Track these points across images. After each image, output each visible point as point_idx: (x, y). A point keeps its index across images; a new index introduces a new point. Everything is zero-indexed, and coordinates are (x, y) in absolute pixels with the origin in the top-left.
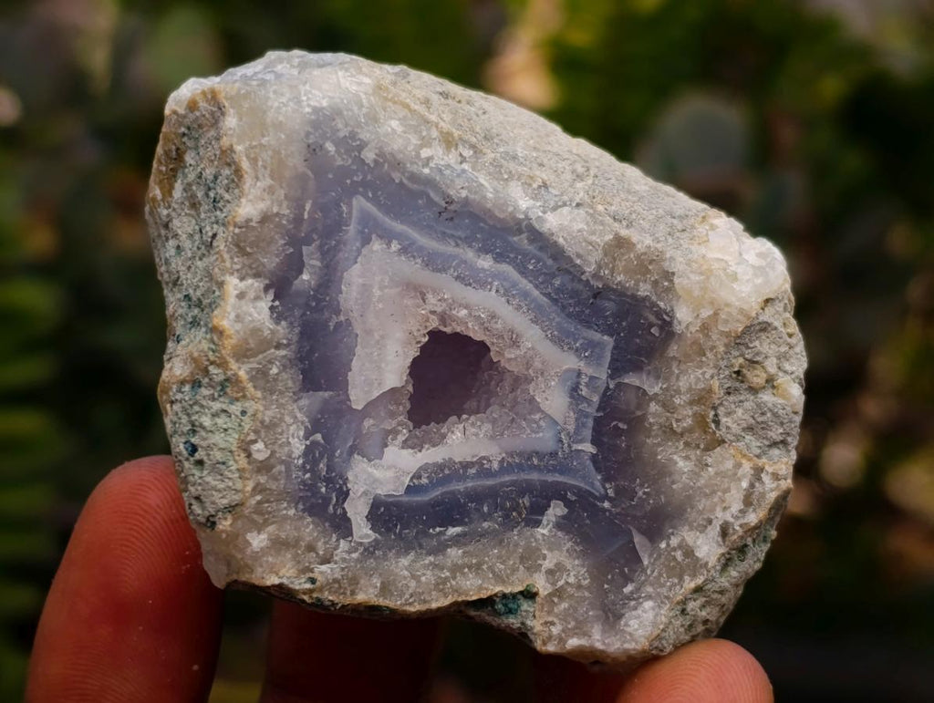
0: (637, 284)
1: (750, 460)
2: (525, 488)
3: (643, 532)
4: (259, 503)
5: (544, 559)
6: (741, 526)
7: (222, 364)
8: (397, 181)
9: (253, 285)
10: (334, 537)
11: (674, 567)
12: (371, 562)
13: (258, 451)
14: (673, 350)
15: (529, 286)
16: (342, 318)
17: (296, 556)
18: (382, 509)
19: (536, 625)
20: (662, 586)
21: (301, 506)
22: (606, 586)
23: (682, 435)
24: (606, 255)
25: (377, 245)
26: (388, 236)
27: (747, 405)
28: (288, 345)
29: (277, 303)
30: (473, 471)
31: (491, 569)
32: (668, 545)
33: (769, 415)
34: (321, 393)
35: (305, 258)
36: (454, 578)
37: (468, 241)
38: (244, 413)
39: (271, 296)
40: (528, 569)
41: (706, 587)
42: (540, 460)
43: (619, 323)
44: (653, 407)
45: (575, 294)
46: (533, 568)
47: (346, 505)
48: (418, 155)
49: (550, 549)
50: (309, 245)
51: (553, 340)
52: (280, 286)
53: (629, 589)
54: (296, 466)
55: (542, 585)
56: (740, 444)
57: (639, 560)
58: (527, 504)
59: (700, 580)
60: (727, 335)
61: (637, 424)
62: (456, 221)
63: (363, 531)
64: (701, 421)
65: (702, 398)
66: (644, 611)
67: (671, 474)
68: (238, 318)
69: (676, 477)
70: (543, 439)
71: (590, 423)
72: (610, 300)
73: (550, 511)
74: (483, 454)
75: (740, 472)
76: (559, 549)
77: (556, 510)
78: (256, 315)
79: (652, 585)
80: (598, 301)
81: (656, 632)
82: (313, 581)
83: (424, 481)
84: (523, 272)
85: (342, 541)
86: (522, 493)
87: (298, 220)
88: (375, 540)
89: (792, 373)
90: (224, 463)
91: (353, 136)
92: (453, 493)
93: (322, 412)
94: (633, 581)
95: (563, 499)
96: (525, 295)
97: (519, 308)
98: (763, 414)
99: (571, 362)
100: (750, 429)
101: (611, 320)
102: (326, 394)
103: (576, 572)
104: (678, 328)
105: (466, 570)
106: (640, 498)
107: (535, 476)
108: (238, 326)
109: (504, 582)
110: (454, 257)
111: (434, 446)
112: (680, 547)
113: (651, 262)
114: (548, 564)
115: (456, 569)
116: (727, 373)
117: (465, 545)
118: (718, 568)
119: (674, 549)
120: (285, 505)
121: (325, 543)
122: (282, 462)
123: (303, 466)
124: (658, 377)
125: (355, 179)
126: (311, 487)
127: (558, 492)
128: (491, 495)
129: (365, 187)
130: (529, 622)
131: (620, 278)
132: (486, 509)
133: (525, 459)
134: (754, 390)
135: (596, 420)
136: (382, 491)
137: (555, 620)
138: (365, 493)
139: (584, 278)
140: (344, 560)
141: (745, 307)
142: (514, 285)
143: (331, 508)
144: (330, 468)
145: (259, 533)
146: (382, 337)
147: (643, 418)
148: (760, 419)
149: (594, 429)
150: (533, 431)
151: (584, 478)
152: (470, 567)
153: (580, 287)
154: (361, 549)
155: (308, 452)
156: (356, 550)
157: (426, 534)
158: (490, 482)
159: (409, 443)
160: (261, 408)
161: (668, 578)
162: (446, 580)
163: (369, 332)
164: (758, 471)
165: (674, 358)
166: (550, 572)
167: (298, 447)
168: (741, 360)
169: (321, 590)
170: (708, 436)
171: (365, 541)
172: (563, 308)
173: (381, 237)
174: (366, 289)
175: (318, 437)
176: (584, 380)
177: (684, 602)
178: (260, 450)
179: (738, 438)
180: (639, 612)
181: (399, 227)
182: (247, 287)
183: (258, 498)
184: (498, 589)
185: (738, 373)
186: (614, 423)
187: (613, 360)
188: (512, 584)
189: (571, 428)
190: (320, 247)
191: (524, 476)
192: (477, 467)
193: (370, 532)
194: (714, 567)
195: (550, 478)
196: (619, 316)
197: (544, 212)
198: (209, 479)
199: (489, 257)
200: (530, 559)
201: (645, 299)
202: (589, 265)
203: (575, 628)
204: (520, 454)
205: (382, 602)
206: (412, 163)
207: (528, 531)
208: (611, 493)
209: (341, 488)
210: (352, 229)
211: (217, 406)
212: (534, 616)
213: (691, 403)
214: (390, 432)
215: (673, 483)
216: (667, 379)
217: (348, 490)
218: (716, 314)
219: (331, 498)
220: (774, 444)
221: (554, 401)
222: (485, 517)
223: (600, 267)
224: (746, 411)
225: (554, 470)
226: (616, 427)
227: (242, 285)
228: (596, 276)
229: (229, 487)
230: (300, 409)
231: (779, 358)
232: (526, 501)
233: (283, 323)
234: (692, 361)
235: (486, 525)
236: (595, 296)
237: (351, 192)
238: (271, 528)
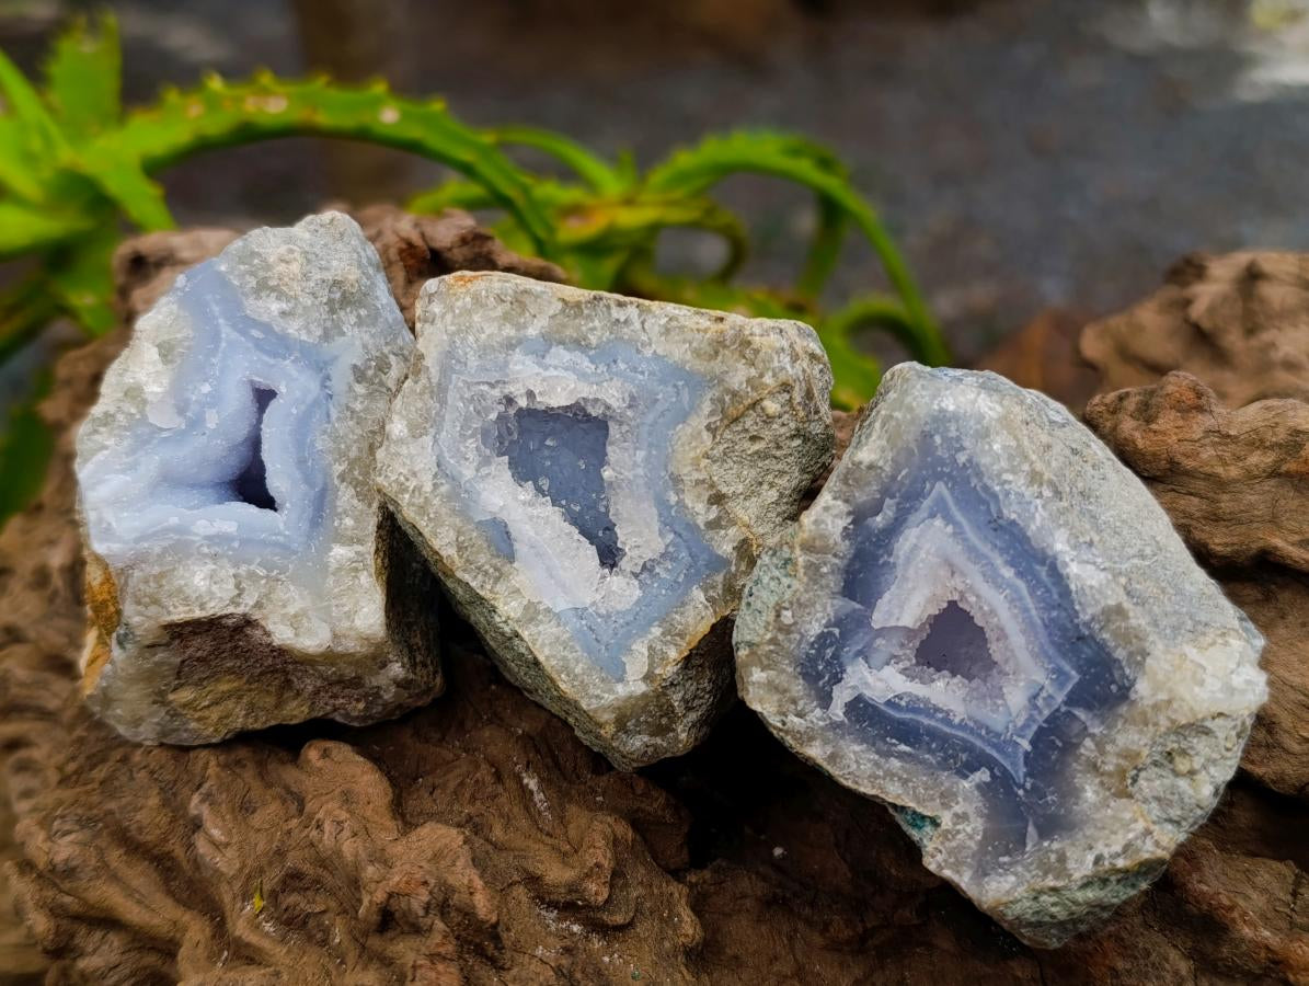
0: (1116, 647)
1: (1146, 820)
2: (968, 747)
3: (1038, 827)
4: (771, 651)
5: (957, 803)
6: (1110, 863)
7: (792, 548)
8: (973, 485)
9: (841, 506)
10: (815, 703)
11: (1045, 864)
12: (830, 735)
13: (785, 616)
14: (1123, 709)
15: (1031, 606)
16: (891, 560)
17: (780, 700)
18: (861, 705)
19: (929, 846)
20: (1030, 872)
21: (799, 669)
22: (990, 848)
23: (1102, 774)
24: (1103, 614)
25: (938, 522)
26: (948, 519)
27: (1166, 781)
28: (842, 558)
29: (851, 527)
30: (940, 716)
31: (914, 788)
32: (1049, 845)
33: (1176, 797)
34: (854, 603)
35: (885, 507)
36: (884, 779)
37: (1002, 551)
38: (789, 587)
39: (849, 520)
40: (942, 804)
41: (1063, 892)
42: (987, 733)
43: (1089, 668)
44: (1088, 742)
45: (1063, 629)
46: (946, 806)
47: (834, 687)
48: (999, 475)
49: (964, 800)
50: (891, 498)
51: (1032, 652)
52: (859, 516)
53: (1006, 859)
54: (807, 641)
55: (946, 820)
56: (1145, 806)
57: (1025, 845)
58: (964, 759)
59: (1059, 884)
60: (1173, 722)
61: (1070, 748)
62: (999, 532)
63: (837, 711)
64: (1122, 773)
65: (1129, 755)
66: (1006, 881)
67: (1078, 797)
68: (816, 522)
69: (1080, 802)
70: (997, 721)
71: (1035, 728)
72: (1090, 647)
73: (978, 774)
74: (952, 707)
75: (1133, 826)
76: (971, 803)
77: (983, 775)
78: (830, 526)
79: (1023, 866)
80: (1080, 643)
81: (1005, 899)
82: (784, 724)
83: (903, 703)
84: (1032, 593)
85: (818, 709)
86: (964, 750)
87: (893, 478)
88: (842, 722)
89: (1212, 777)
90: (760, 612)
91: (958, 439)
92: (918, 722)
93: (847, 616)
94: (1011, 856)
95: (991, 770)
96: (1026, 610)
97: (1015, 616)
98: (1173, 794)
99: (1040, 677)
100: (1158, 799)
101: (1082, 662)
102: (858, 606)
103: (975, 827)
104: (1133, 696)
105: (896, 779)
106: (1047, 802)
107: (979, 743)
108: (813, 527)
109: (918, 803)
110: (986, 557)
111: (922, 683)
112: (1057, 852)
113: (1136, 637)
114: (958, 809)
115: (890, 775)
116: (1159, 749)
117: (907, 763)
118: (1079, 883)
119: (1052, 851)
120: (787, 662)
121: (806, 704)
122: (800, 633)
123: (812, 644)
124: (1102, 723)
125: (945, 469)
126: (813, 661)
127: (990, 763)
128: (944, 740)
129: (948, 478)
130: (925, 841)
131: (1106, 636)
132: (934, 746)
133: (979, 727)
134: (1176, 774)
135: (1040, 728)
136: (868, 693)
137: (943, 850)
138: (854, 688)
139: (1076, 621)
140: (812, 722)
141: (1197, 708)
142: (1021, 599)
143: (821, 683)
144: (835, 656)
145: (762, 671)
146: (914, 588)
147: (1077, 746)
148: (1169, 797)
149: (1036, 733)
150: (992, 710)
151: (1014, 764)
152: (900, 779)
153: (1069, 626)
154: (828, 722)
155: (822, 637)
156: (825, 720)
157: (883, 739)
158: (947, 730)
159: (907, 672)
160: (802, 590)
161: (1037, 868)
162: (879, 777)
163: (905, 579)
164: (1148, 833)
165: (1121, 716)
166: (956, 815)
167: (815, 629)
168: (1175, 746)
169: (787, 732)
170: (1122, 785)
171: (834, 718)
172: (1050, 635)
173: (944, 518)
174: (915, 547)
175: (836, 631)
176: (1044, 694)
177: (1041, 892)
178: (787, 618)
179: (1145, 801)
180: (1002, 879)
181: (959, 517)
182: (834, 505)
183: (772, 647)
184: (912, 805)
185: (1169, 754)
186: (1053, 737)
187: (1072, 692)
188: (925, 807)
189: (1020, 724)
190: (898, 504)
191: (972, 739)
192: (944, 714)
193: (841, 714)
194: (1076, 881)
195: (989, 750)
196: (1091, 662)
197: (1072, 560)
198: (748, 618)
199: (1013, 570)
200: (947, 798)
201: (1116, 661)
202: (1086, 613)
203: (954, 864)
204: (975, 722)
205: (825, 765)
206: (989, 478)
207: (956, 778)
208: (1028, 786)
209: (837, 673)
210: (927, 503)
211: (777, 573)
212: (931, 839)
213: (1119, 755)
214: (895, 657)
215: (1077, 804)
216: (1109, 728)
217: (842, 679)
218: (1169, 702)
219: (824, 677)
220: (1170, 821)
221: (1016, 698)
222: (930, 751)
223: (1093, 619)
224: (1162, 785)
225: (994, 746)
226: (1053, 742)
227: (831, 502)
228: (1087, 625)
229: (755, 629)
230: (833, 605)
231: (1208, 760)
232: (964, 757)
233: (847, 542)
234: (1135, 725)
235: (927, 756)
236: (1079, 639)
237: (939, 477)
238: (772, 673)
